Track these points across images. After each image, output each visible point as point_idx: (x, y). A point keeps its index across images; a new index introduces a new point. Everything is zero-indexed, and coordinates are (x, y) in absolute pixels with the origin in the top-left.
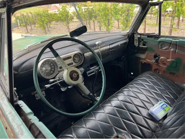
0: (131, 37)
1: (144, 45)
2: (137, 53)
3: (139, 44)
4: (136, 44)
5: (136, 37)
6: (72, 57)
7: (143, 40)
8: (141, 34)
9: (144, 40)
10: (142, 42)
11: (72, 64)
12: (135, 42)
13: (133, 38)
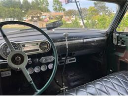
0: (110, 35)
1: (123, 44)
2: (116, 51)
3: (118, 43)
4: (115, 42)
5: (115, 35)
6: (39, 44)
7: (121, 39)
8: (119, 33)
9: (123, 39)
10: (121, 40)
11: (38, 50)
12: (114, 40)
13: (112, 36)
